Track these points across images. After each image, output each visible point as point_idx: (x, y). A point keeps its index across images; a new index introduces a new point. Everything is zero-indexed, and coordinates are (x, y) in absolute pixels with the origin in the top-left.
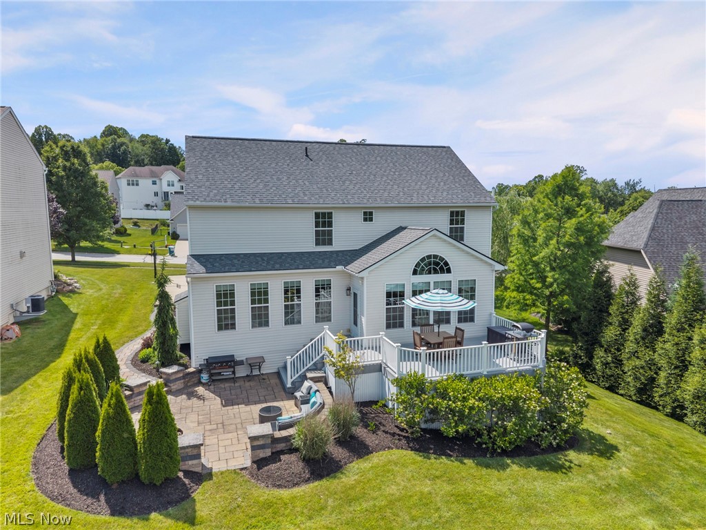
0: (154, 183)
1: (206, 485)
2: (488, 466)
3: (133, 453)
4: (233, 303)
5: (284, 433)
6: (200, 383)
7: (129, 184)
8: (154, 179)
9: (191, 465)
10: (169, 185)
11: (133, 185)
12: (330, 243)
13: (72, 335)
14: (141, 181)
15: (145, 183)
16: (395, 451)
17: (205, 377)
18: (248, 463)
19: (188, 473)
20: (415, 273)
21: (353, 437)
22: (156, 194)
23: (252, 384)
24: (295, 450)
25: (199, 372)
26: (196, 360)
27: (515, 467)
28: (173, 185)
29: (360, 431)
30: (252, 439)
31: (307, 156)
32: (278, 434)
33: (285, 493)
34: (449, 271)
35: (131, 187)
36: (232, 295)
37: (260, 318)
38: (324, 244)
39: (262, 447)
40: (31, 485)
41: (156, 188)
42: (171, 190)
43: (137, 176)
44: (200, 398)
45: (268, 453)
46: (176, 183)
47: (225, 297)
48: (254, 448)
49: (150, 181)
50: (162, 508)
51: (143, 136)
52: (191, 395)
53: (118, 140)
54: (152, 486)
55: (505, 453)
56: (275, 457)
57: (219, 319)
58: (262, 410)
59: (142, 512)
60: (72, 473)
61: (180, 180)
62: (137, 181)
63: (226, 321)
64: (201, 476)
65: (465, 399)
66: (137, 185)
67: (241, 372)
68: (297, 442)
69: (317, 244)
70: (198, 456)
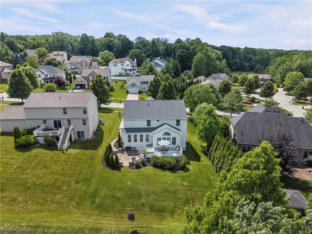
0: (122, 65)
1: (123, 168)
2: (162, 171)
3: (114, 163)
4: (131, 138)
5: (134, 162)
6: (125, 151)
7: (114, 66)
8: (122, 64)
9: (121, 165)
10: (127, 66)
11: (115, 66)
12: (150, 126)
13: (104, 137)
14: (118, 65)
15: (119, 65)
16: (150, 167)
17: (126, 150)
18: (129, 166)
19: (120, 166)
20: (163, 135)
21: (145, 164)
22: (123, 69)
23: (133, 152)
24: (135, 165)
25: (124, 149)
26: (125, 146)
27: (167, 171)
28: (128, 66)
29: (146, 163)
30: (129, 163)
31: (148, 105)
32: (133, 162)
33: (132, 170)
34: (170, 135)
35: (115, 67)
36: (131, 136)
37: (136, 140)
38: (149, 126)
39: (131, 164)
40: (102, 165)
41: (122, 67)
42: (128, 68)
43: (116, 63)
44: (124, 154)
45: (131, 165)
46: (129, 65)
47: (129, 137)
48: (129, 164)
49: (120, 64)
50: (117, 170)
51: (119, 35)
52: (123, 153)
53: (110, 39)
54: (116, 167)
55: (167, 169)
56: (132, 165)
57: (128, 140)
58: (133, 158)
59: (115, 170)
60: (107, 164)
61: (131, 64)
62: (116, 65)
63: (130, 141)
64: (122, 167)
65: (161, 160)
66: (117, 66)
67: (132, 149)
68: (135, 164)
69: (147, 126)
70: (122, 164)
